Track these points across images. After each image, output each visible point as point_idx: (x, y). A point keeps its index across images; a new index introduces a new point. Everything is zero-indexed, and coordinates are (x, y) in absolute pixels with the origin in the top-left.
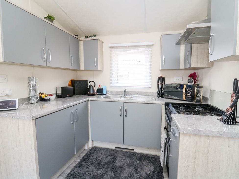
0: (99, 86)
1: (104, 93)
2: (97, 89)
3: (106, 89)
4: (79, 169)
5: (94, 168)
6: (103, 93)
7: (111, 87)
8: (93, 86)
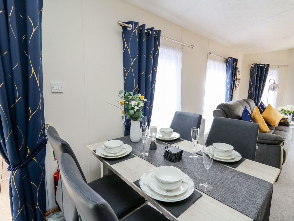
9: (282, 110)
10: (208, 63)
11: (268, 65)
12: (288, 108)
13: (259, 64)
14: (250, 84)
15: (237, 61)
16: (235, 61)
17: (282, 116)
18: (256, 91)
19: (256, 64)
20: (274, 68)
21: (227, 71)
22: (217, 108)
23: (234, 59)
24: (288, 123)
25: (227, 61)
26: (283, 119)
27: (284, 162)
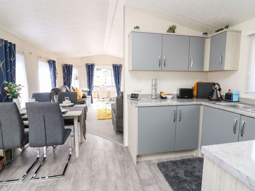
0: (230, 90)
1: (234, 100)
2: (226, 94)
3: (238, 95)
4: (172, 164)
5: (183, 172)
6: (232, 100)
7: (246, 93)
8: (217, 90)
9: (82, 91)
10: (39, 63)
11: (72, 65)
12: (85, 89)
13: (67, 65)
14: (64, 76)
15: (55, 62)
16: (54, 62)
17: (83, 93)
18: (68, 81)
19: (65, 64)
20: (75, 67)
21: (50, 68)
22: (51, 91)
23: (53, 61)
24: (86, 96)
25: (49, 62)
26: (83, 95)
27: (87, 111)
